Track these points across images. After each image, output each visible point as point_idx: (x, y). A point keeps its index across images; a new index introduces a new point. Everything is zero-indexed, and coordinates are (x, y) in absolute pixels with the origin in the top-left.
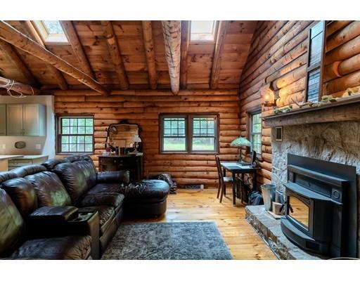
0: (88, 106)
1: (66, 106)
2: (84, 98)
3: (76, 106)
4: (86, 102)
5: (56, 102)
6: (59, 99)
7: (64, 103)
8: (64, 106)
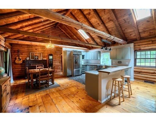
0: (153, 45)
1: (140, 46)
2: (151, 41)
3: (146, 46)
4: (152, 43)
5: (134, 46)
6: (136, 44)
7: (139, 45)
8: (139, 47)
